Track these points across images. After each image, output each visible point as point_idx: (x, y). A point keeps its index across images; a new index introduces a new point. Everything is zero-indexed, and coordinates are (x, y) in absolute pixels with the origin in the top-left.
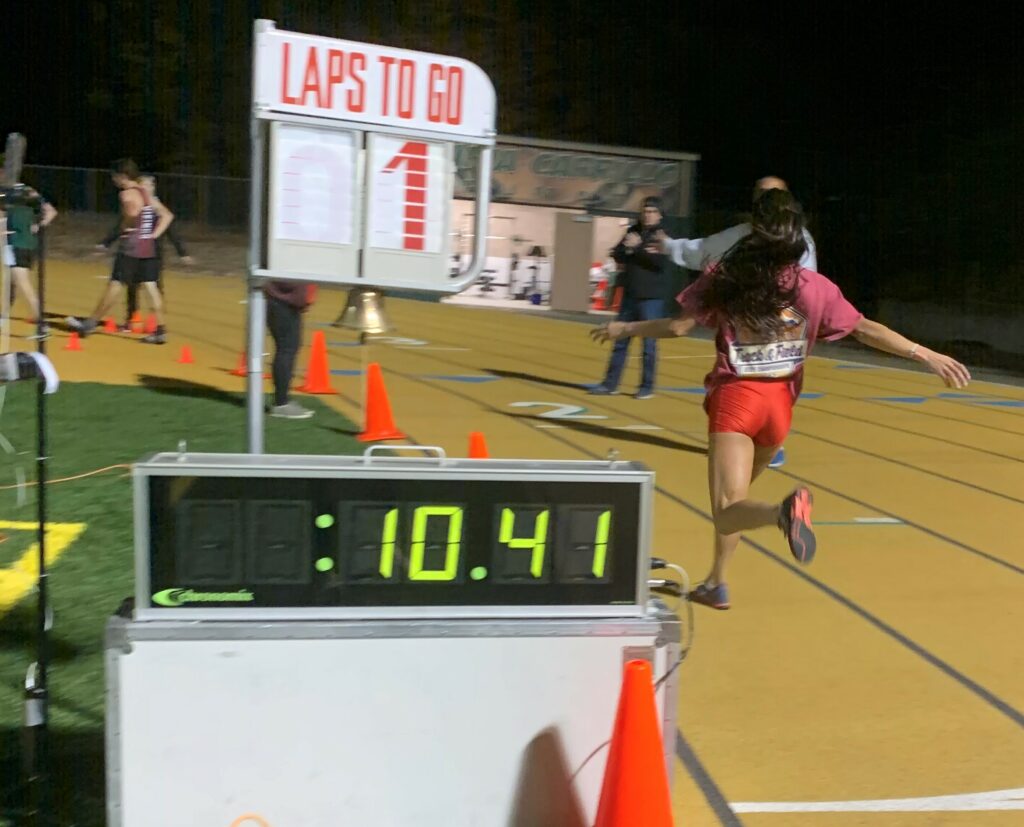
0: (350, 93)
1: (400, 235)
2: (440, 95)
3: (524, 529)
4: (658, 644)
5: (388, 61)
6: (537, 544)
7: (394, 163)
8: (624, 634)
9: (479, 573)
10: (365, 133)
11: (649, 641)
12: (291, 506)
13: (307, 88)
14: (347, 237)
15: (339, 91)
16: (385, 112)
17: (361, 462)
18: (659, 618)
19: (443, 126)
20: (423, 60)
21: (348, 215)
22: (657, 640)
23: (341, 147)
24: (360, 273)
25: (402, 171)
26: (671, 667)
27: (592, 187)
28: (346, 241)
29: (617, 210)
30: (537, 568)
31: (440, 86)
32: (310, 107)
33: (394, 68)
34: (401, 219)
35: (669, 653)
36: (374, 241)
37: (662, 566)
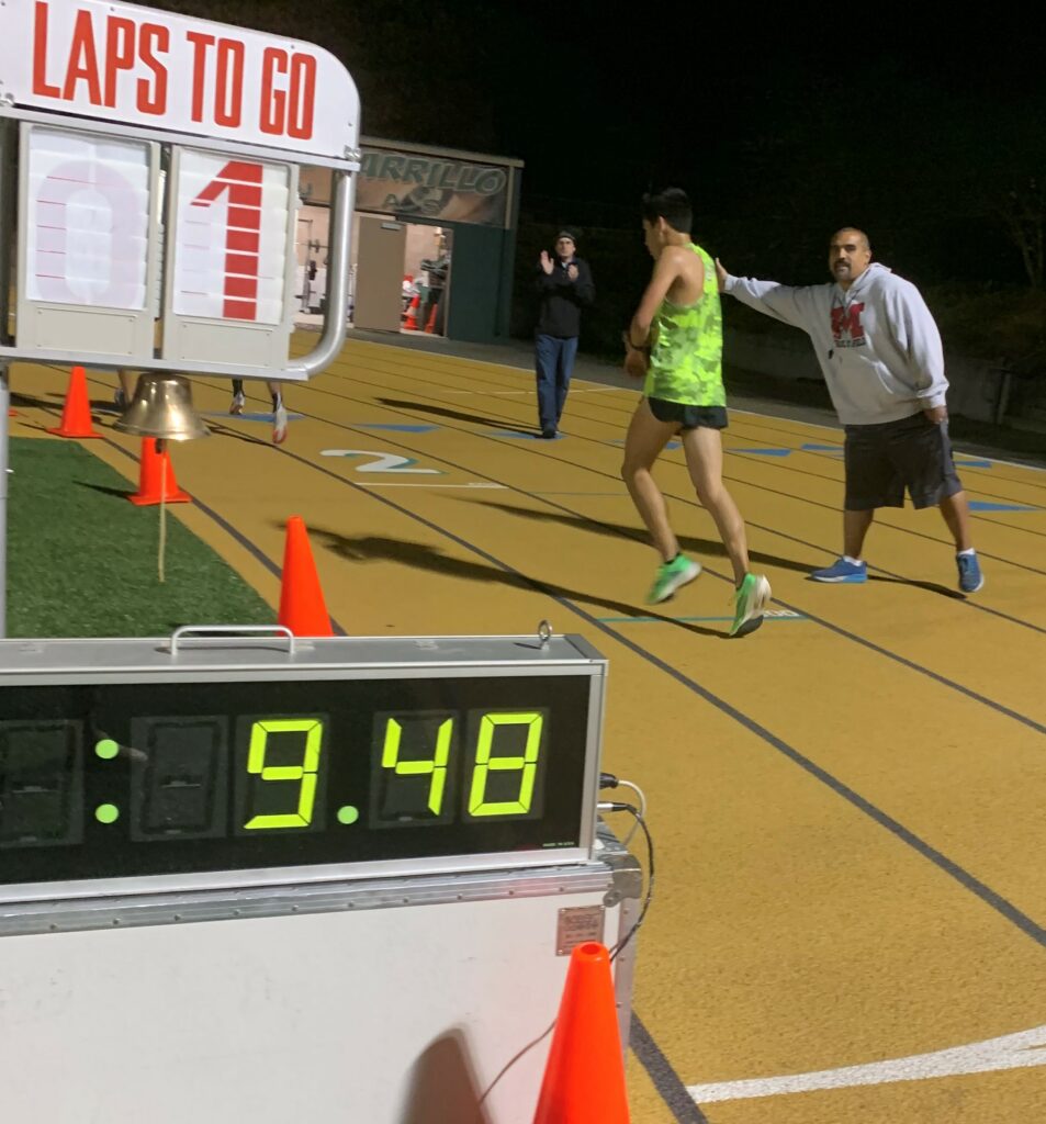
0: (143, 85)
1: (218, 297)
2: (280, 95)
3: (416, 746)
4: (608, 903)
5: (200, 41)
6: (436, 768)
7: (211, 192)
8: (562, 891)
9: (348, 815)
10: (166, 145)
11: (597, 899)
12: (54, 728)
13: (73, 73)
14: (138, 298)
15: (127, 81)
16: (197, 115)
17: (165, 650)
18: (610, 862)
19: (285, 140)
20: (256, 42)
21: (140, 266)
22: (606, 896)
23: (130, 166)
24: (158, 353)
25: (222, 203)
26: (625, 934)
27: (403, 191)
28: (138, 306)
29: (434, 217)
30: (435, 803)
31: (281, 82)
32: (81, 102)
33: (211, 52)
34: (220, 275)
35: (623, 913)
36: (178, 305)
37: (614, 784)
